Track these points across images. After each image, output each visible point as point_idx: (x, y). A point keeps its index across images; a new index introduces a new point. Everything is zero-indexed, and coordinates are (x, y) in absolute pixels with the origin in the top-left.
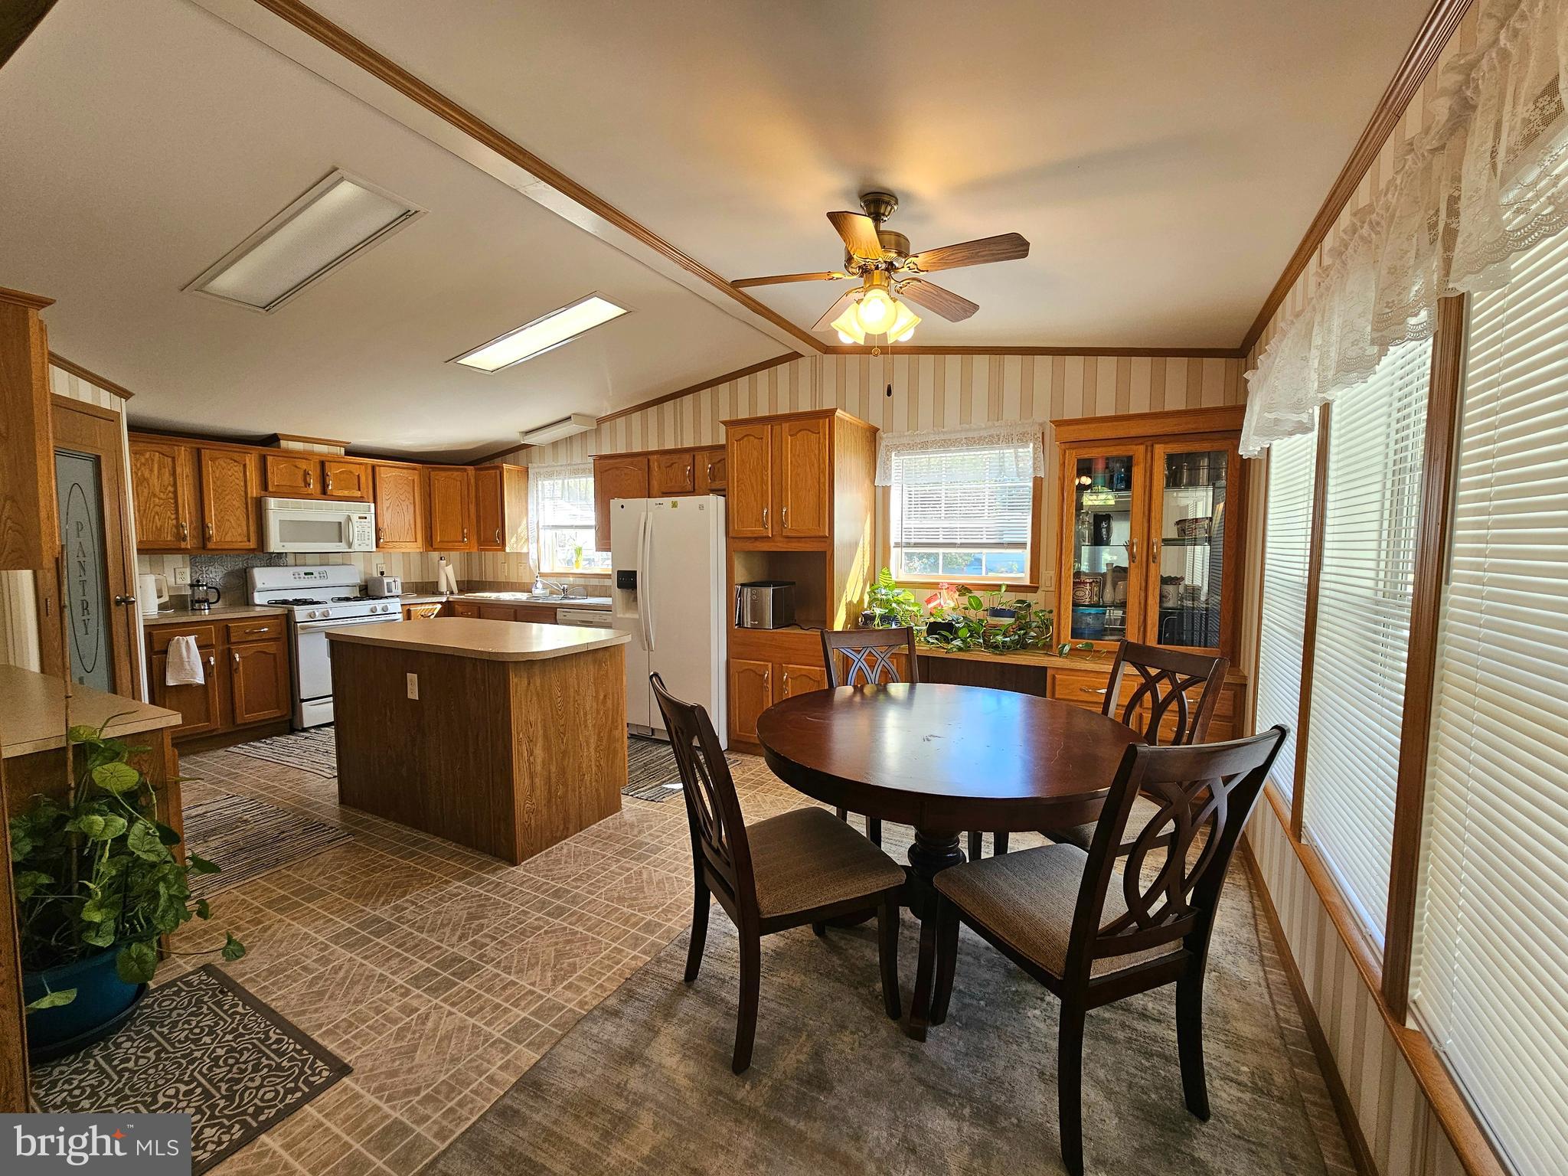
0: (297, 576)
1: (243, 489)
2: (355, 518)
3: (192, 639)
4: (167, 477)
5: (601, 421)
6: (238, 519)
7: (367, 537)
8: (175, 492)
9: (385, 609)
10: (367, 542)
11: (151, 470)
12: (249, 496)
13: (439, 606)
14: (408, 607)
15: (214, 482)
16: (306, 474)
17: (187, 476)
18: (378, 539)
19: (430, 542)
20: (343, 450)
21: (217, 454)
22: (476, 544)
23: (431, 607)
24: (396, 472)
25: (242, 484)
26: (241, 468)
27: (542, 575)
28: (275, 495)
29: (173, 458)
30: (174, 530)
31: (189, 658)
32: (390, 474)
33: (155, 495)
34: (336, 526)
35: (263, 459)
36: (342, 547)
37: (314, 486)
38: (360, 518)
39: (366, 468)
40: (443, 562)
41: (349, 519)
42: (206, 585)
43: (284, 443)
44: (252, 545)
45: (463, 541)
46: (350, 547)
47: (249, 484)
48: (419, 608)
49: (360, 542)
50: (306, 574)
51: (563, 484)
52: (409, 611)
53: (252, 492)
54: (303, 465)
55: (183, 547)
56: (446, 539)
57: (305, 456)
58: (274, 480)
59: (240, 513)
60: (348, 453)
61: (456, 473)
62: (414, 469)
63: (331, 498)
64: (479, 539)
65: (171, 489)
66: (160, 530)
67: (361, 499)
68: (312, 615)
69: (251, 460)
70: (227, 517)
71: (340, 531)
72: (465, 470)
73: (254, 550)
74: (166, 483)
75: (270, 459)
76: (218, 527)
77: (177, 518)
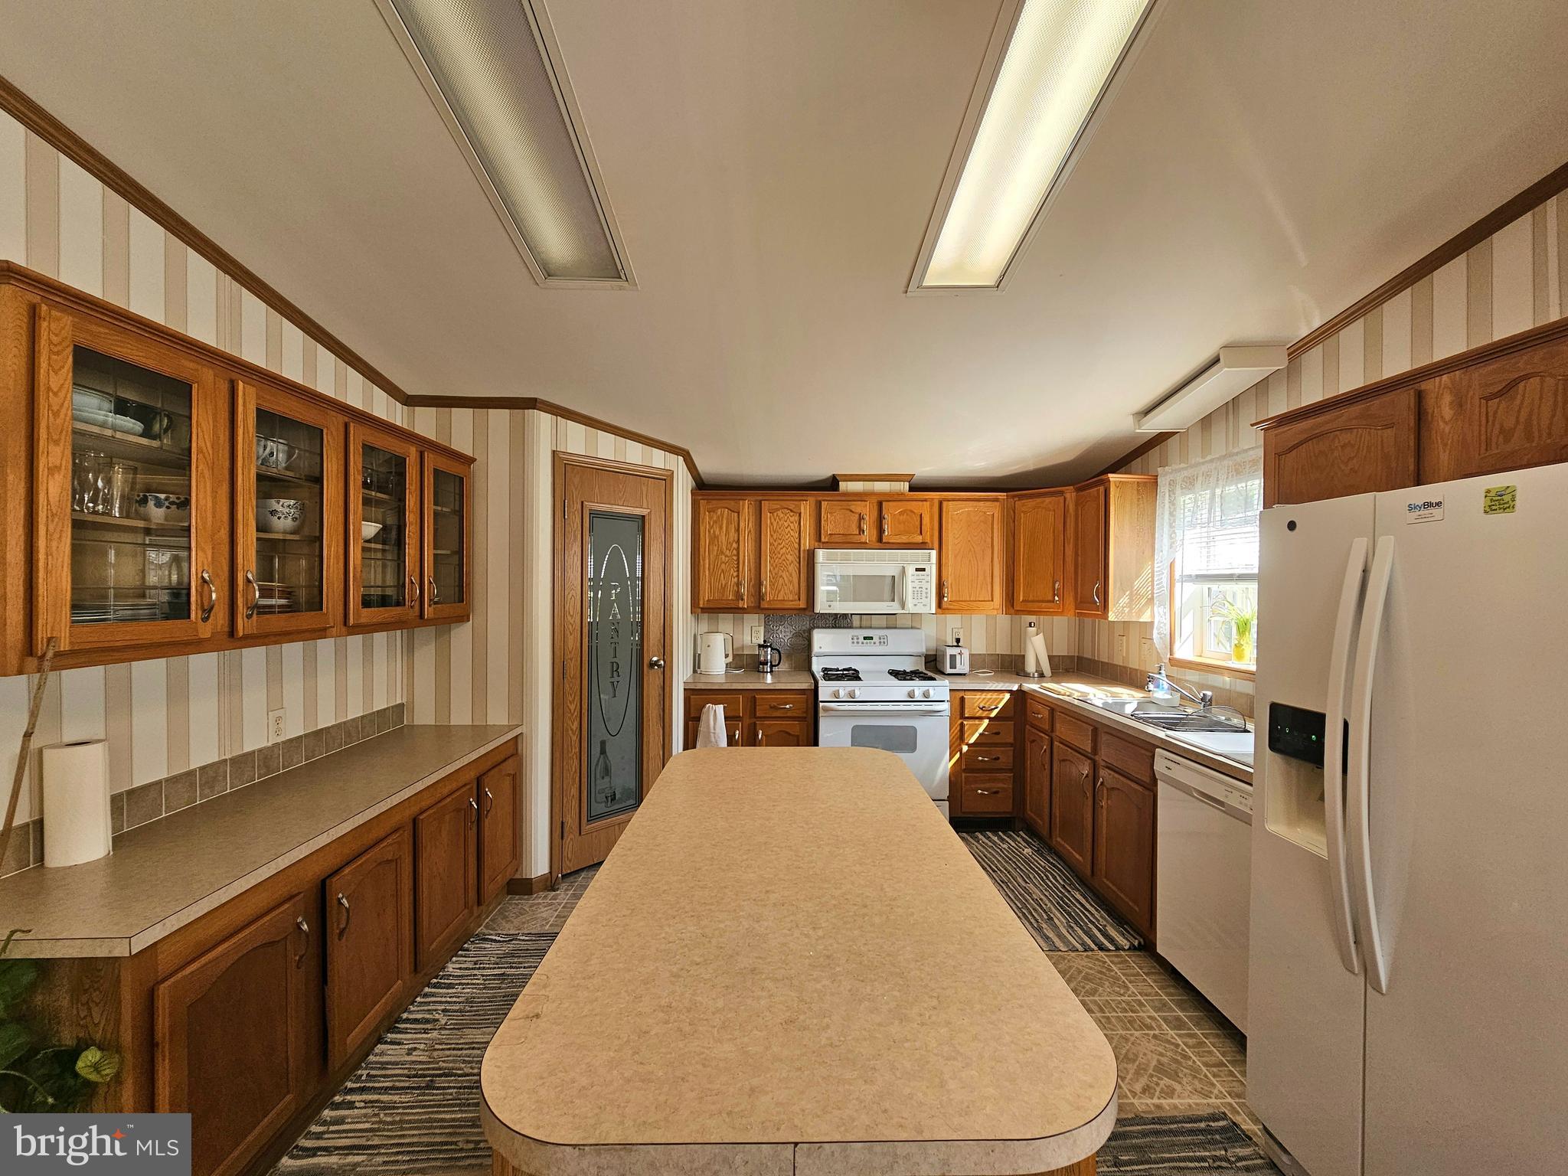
0: (855, 641)
1: (797, 541)
2: (910, 570)
3: (720, 709)
4: (733, 534)
5: (1298, 351)
6: (791, 575)
7: (924, 595)
8: (738, 549)
9: (926, 694)
10: (924, 600)
11: (721, 528)
12: (802, 549)
13: (1007, 696)
14: (961, 694)
15: (771, 536)
16: (861, 518)
17: (749, 532)
18: (940, 596)
19: (1011, 603)
20: (907, 485)
21: (775, 505)
22: (1072, 606)
23: (995, 696)
24: (968, 507)
25: (797, 535)
26: (797, 518)
27: (1174, 662)
28: (828, 545)
29: (739, 513)
30: (736, 588)
31: (714, 729)
32: (960, 510)
33: (722, 553)
34: (889, 581)
35: (819, 506)
36: (893, 608)
37: (869, 534)
38: (917, 570)
39: (931, 506)
40: (1033, 630)
41: (903, 571)
42: (770, 646)
43: (843, 486)
44: (802, 604)
45: (1053, 601)
46: (903, 608)
47: (802, 535)
48: (978, 696)
49: (915, 601)
50: (865, 638)
51: (1213, 495)
52: (962, 699)
53: (805, 544)
54: (858, 507)
55: (740, 606)
56: (1031, 598)
57: (860, 497)
58: (828, 528)
59: (793, 569)
60: (912, 489)
61: (1048, 500)
62: (996, 500)
63: (888, 546)
64: (1076, 598)
65: (735, 545)
66: (724, 588)
67: (922, 546)
68: (836, 694)
69: (806, 508)
70: (780, 573)
71: (893, 587)
72: (1062, 493)
73: (804, 609)
74: (731, 540)
75: (824, 504)
76: (772, 584)
77: (738, 576)
